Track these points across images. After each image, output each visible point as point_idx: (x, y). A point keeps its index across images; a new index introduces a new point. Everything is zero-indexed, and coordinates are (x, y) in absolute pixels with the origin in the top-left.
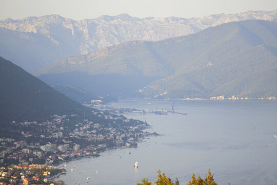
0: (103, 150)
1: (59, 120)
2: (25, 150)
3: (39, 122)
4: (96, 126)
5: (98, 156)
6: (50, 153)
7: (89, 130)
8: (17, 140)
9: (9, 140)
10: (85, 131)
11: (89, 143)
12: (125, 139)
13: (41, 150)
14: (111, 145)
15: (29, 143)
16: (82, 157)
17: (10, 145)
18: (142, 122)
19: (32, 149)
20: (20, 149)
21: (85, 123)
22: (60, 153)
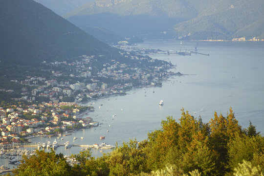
0: (129, 88)
1: (87, 60)
2: (56, 89)
3: (68, 62)
4: (123, 66)
5: (123, 94)
6: (78, 92)
7: (116, 69)
8: (48, 79)
9: (40, 79)
10: (112, 70)
11: (116, 82)
12: (150, 79)
13: (70, 89)
14: (137, 84)
15: (59, 82)
16: (109, 95)
17: (40, 83)
18: (166, 63)
19: (62, 88)
20: (50, 87)
21: (112, 64)
22: (88, 91)
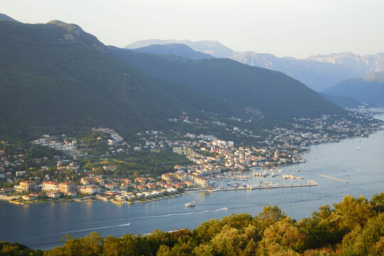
0: (344, 138)
1: (325, 118)
2: (291, 136)
3: (311, 119)
4: (349, 122)
5: (338, 142)
6: (306, 139)
7: (343, 125)
8: (289, 129)
9: (283, 129)
10: (340, 125)
11: (336, 133)
12: (362, 132)
13: (301, 136)
14: (351, 135)
15: (295, 132)
16: (327, 142)
17: (283, 132)
18: (381, 121)
19: (296, 136)
20: (288, 135)
21: (341, 121)
22: (314, 138)
